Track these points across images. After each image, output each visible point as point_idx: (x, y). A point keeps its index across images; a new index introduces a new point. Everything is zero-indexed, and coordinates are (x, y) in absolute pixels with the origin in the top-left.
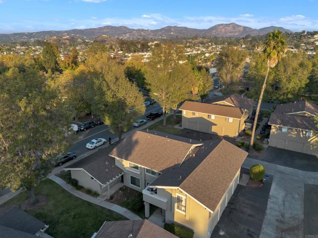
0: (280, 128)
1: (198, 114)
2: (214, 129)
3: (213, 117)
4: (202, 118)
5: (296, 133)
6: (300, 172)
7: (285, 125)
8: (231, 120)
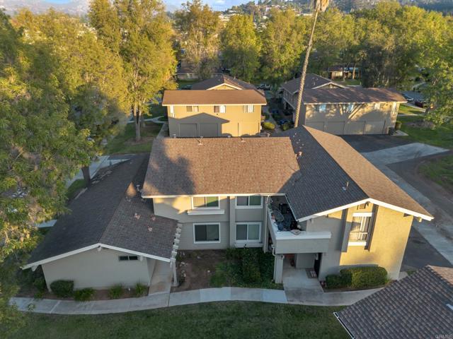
0: (317, 107)
3: (222, 107)
4: (202, 114)
5: (335, 110)
7: (324, 102)
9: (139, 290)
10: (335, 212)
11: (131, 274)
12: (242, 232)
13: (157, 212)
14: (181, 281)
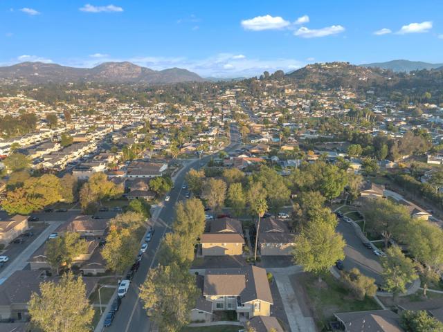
0: (266, 245)
1: (214, 245)
2: (226, 252)
3: (225, 244)
4: (217, 246)
6: (283, 269)
7: (268, 242)
8: (237, 244)
9: (203, 321)
10: (251, 302)
11: (201, 317)
12: (230, 305)
13: (207, 300)
14: (213, 319)
